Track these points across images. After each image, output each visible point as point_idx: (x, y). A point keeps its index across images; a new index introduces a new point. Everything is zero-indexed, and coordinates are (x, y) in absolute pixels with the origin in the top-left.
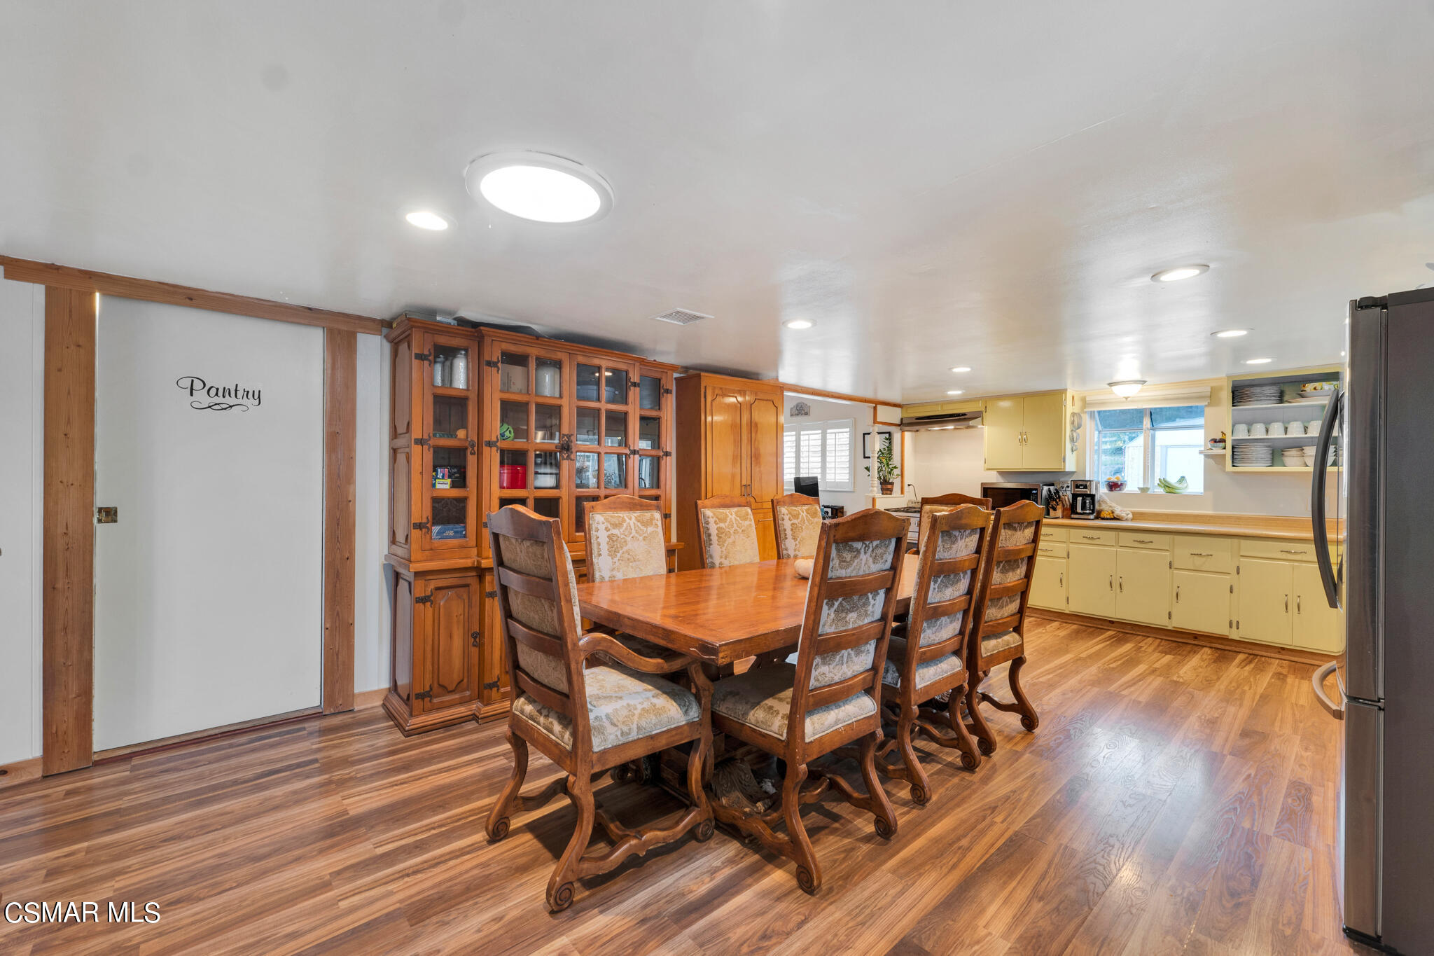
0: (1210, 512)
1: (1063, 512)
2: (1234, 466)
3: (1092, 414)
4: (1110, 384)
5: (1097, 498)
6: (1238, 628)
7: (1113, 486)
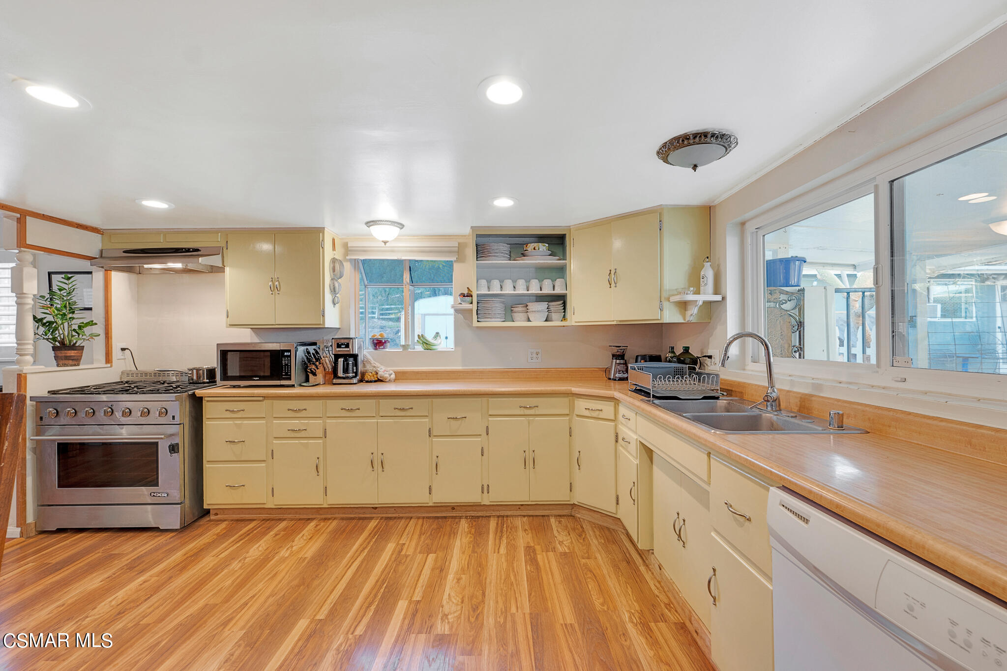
0: (460, 368)
1: (325, 377)
2: (478, 321)
3: (355, 263)
4: (369, 224)
5: (360, 359)
6: (488, 493)
7: (378, 344)
